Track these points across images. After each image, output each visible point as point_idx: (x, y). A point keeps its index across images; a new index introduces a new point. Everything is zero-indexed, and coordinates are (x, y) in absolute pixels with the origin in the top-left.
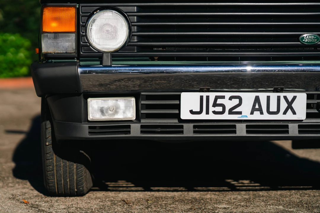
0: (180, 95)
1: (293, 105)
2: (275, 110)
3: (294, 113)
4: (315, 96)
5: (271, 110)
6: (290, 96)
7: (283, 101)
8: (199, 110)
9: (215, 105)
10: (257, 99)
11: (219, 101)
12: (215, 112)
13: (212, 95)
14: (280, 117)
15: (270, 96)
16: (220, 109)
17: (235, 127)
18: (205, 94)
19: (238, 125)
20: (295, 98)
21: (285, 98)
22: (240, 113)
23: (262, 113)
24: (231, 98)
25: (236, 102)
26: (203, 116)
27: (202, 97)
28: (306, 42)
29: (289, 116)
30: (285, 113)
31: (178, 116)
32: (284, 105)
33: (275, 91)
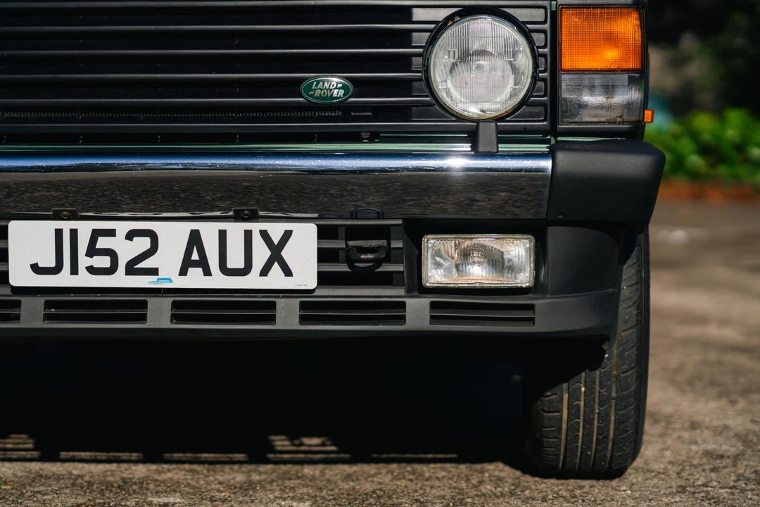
0: (6, 228)
1: (285, 253)
2: (241, 266)
3: (288, 272)
4: (342, 232)
5: (230, 265)
7: (258, 241)
8: (52, 264)
9: (92, 251)
10: (195, 239)
11: (102, 243)
12: (92, 270)
13: (85, 229)
14: (252, 281)
15: (225, 231)
16: (104, 262)
17: (144, 305)
18: (66, 226)
19: (152, 302)
20: (287, 235)
21: (264, 234)
22: (154, 272)
23: (207, 272)
24: (130, 235)
25: (143, 244)
26: (64, 279)
27: (59, 233)
28: (317, 98)
29: (276, 280)
30: (265, 272)
32: (261, 253)
33: (239, 217)
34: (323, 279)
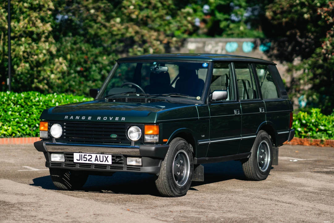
0: (73, 154)
1: (108, 159)
2: (102, 160)
3: (108, 162)
4: (114, 156)
5: (101, 160)
6: (106, 156)
7: (104, 157)
8: (79, 159)
9: (84, 158)
10: (96, 156)
11: (85, 156)
12: (84, 160)
13: (83, 154)
14: (103, 163)
15: (100, 156)
16: (85, 159)
18: (81, 154)
19: (92, 165)
20: (108, 156)
21: (105, 156)
22: (91, 161)
23: (98, 161)
24: (89, 156)
25: (90, 157)
26: (80, 162)
27: (80, 155)
28: (112, 137)
29: (106, 163)
30: (105, 162)
31: (73, 161)
32: (105, 159)
33: (102, 154)
34: (112, 163)
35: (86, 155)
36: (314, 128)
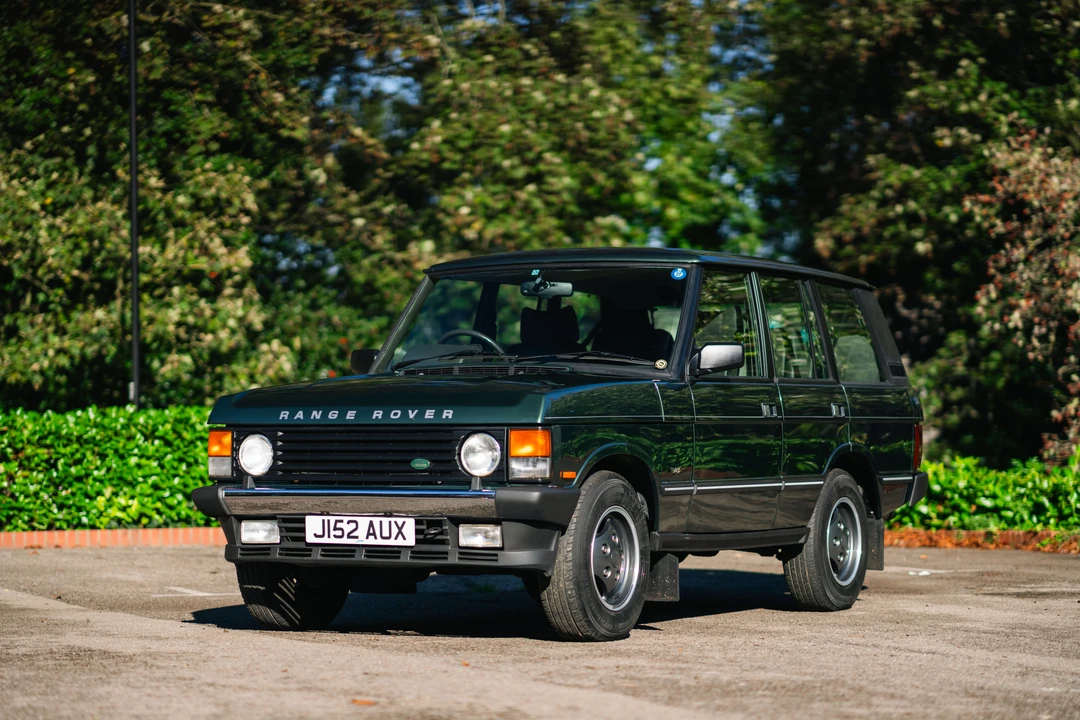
0: (306, 519)
1: (403, 531)
2: (388, 536)
3: (404, 539)
4: (424, 523)
5: (384, 535)
6: (400, 521)
7: (394, 526)
8: (321, 534)
9: (335, 529)
10: (371, 524)
11: (339, 525)
12: (335, 536)
13: (333, 519)
14: (391, 542)
15: (382, 521)
16: (339, 533)
17: (354, 551)
18: (326, 518)
19: (357, 550)
20: (404, 523)
21: (396, 523)
22: (357, 538)
23: (376, 538)
24: (349, 522)
25: (353, 526)
26: (325, 540)
27: (323, 521)
28: (417, 467)
29: (400, 542)
30: (396, 539)
31: (304, 539)
32: (395, 531)
33: (386, 516)
34: (417, 542)
35: (342, 521)
36: (964, 505)
